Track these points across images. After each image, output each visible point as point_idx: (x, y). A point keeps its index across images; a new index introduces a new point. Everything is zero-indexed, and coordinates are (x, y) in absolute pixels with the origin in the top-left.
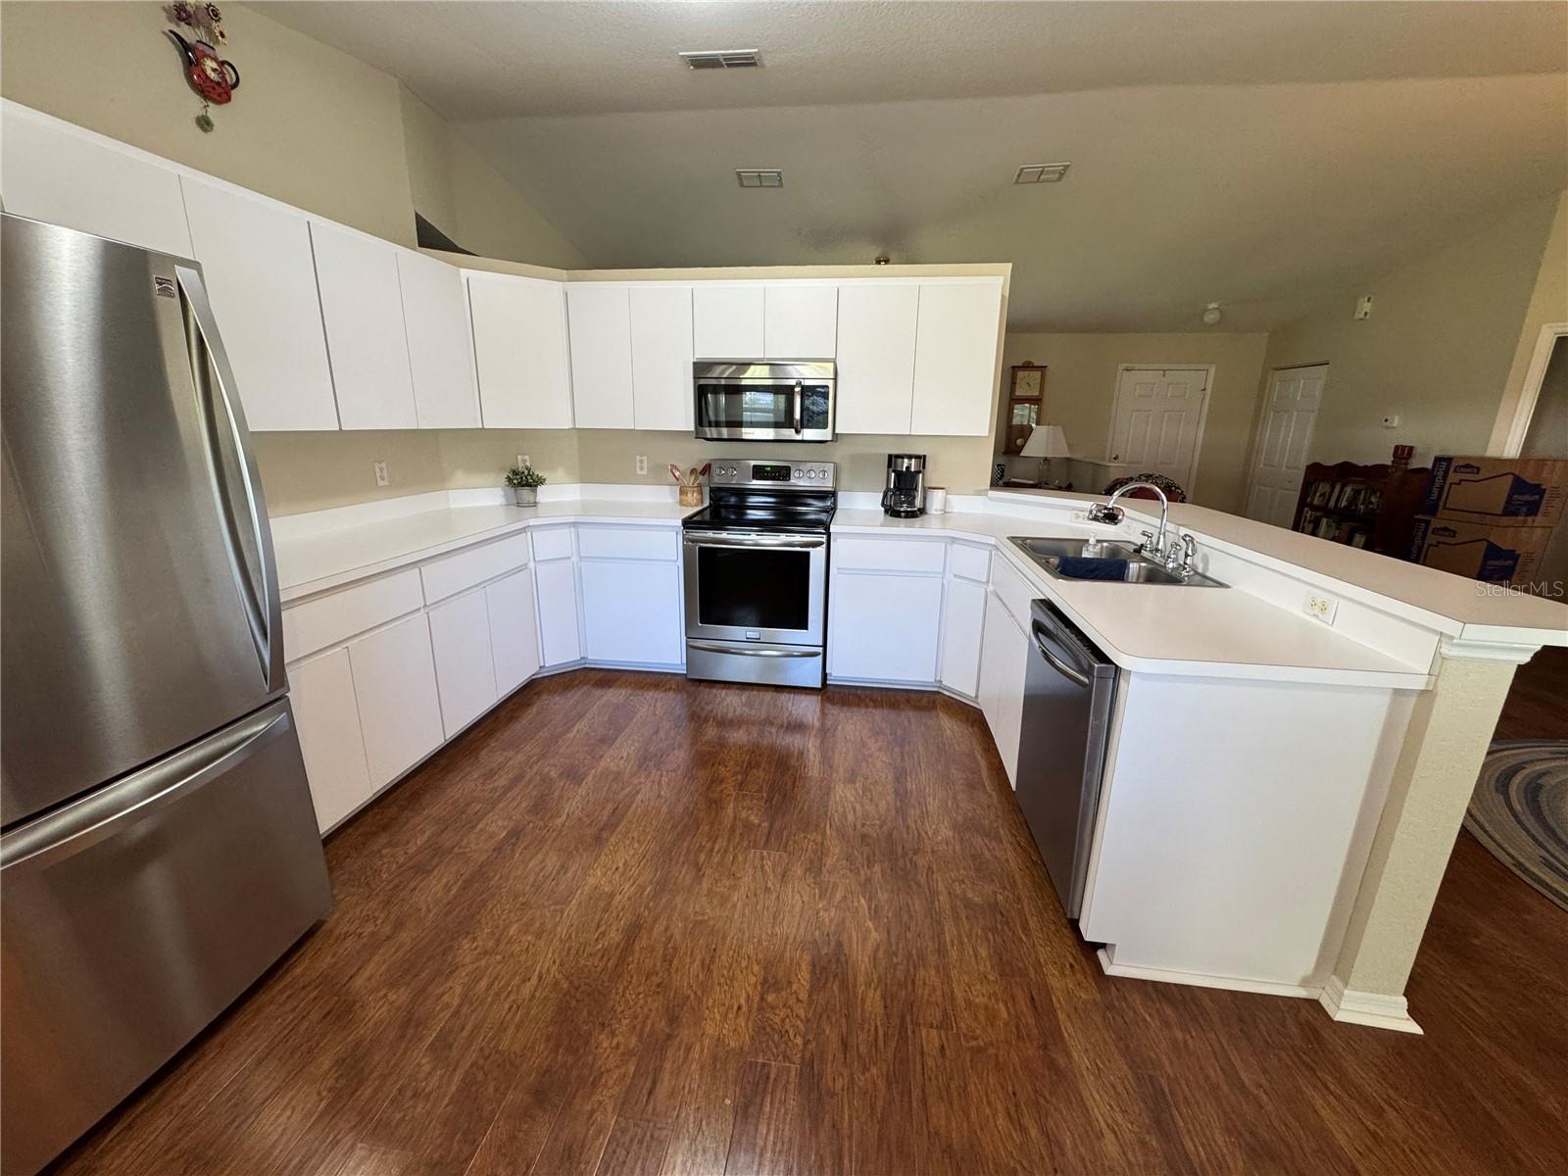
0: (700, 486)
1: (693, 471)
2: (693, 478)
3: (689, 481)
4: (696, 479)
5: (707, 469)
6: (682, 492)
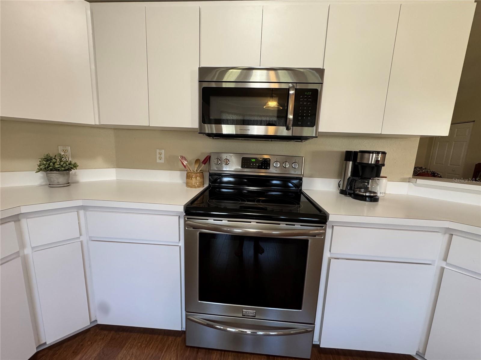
0: (202, 172)
1: (197, 161)
2: (197, 166)
3: (194, 168)
4: (199, 166)
5: (207, 160)
6: (188, 177)
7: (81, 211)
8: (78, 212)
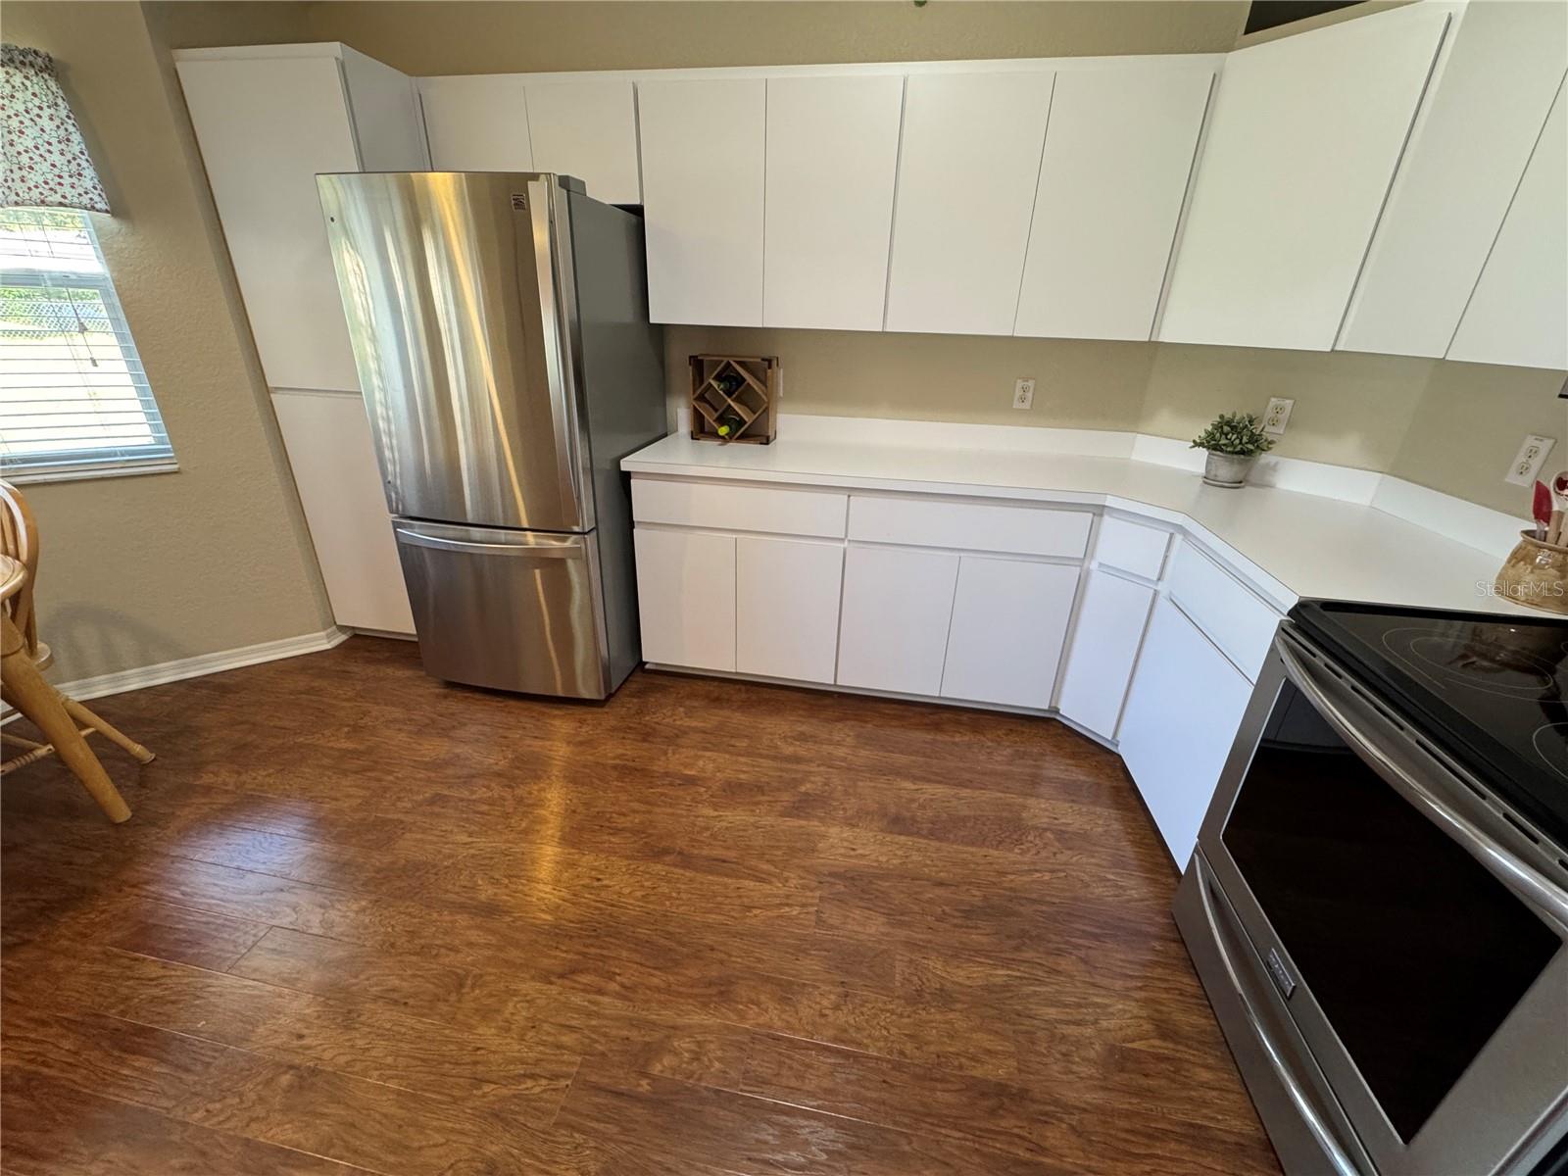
7: (1178, 538)
8: (1172, 535)
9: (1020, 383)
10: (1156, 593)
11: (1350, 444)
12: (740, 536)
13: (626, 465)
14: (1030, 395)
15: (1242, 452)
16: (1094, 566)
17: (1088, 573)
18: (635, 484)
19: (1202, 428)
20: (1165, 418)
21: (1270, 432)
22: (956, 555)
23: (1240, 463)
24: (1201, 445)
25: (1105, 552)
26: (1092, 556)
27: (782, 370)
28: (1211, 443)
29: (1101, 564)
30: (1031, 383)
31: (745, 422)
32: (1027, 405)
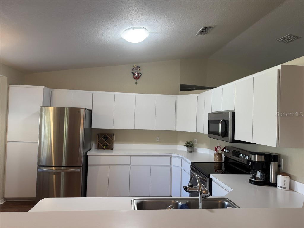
7: (182, 159)
8: (181, 159)
9: (157, 137)
10: (181, 169)
11: (205, 145)
12: (110, 166)
13: (88, 154)
14: (159, 139)
15: (190, 147)
16: (172, 166)
17: (172, 167)
18: (89, 157)
19: (185, 143)
20: (181, 142)
21: (194, 143)
22: (150, 166)
23: (191, 148)
24: (185, 146)
25: (173, 164)
26: (172, 165)
27: (114, 136)
28: (186, 145)
29: (173, 166)
30: (159, 137)
31: (108, 145)
32: (159, 141)
